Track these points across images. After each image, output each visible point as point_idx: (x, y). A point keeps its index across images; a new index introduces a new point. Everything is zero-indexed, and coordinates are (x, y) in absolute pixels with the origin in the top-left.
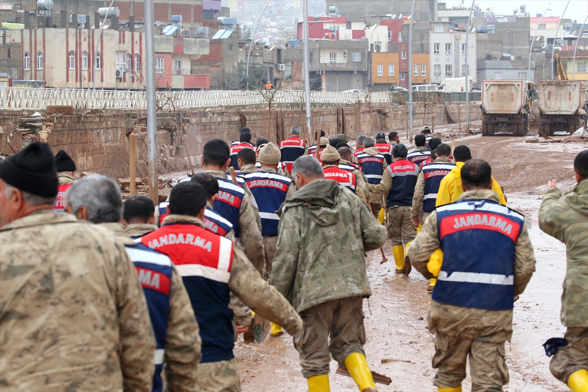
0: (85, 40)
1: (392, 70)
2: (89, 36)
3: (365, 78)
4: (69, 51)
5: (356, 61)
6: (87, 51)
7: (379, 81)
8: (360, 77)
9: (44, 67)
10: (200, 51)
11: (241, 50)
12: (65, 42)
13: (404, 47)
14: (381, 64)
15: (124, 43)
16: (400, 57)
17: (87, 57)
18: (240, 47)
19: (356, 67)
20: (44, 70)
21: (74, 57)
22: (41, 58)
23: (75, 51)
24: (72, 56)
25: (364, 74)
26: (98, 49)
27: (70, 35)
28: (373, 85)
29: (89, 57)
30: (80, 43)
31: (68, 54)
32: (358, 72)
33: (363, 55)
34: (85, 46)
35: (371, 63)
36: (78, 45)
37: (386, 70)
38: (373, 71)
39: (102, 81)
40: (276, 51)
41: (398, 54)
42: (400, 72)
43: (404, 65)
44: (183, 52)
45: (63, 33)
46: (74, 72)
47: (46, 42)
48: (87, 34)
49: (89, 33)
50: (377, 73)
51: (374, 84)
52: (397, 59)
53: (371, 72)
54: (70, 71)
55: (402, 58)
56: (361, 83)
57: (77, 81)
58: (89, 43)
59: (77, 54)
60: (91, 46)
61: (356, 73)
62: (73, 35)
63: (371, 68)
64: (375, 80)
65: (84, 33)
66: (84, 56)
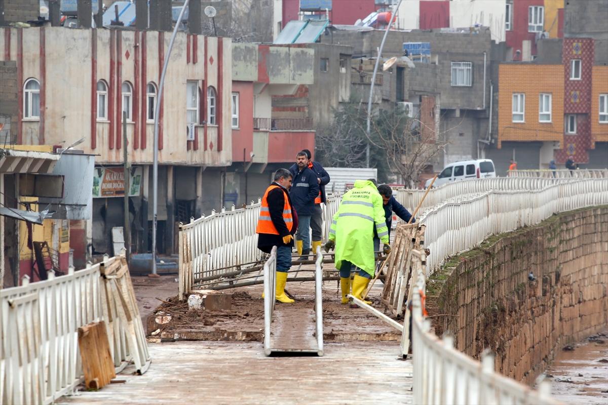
0: (127, 55)
1: (547, 109)
2: (136, 47)
3: (478, 127)
4: (98, 79)
5: (459, 84)
6: (132, 81)
7: (513, 136)
8: (467, 126)
9: (43, 114)
10: (297, 77)
11: (343, 70)
12: (89, 60)
13: (577, 49)
14: (522, 93)
15: (194, 62)
16: (567, 74)
17: (130, 94)
18: (342, 64)
19: (458, 101)
20: (43, 121)
21: (106, 93)
22: (34, 95)
23: (108, 80)
24: (103, 92)
25: (476, 116)
26: (152, 75)
27: (99, 44)
28: (500, 146)
29: (135, 94)
30: (119, 63)
31: (94, 86)
32: (462, 112)
33: (476, 70)
34: (127, 71)
35: (496, 90)
36: (115, 66)
37: (532, 109)
38: (501, 112)
39: (160, 148)
40: (395, 70)
41: (561, 68)
42: (566, 115)
43: (575, 97)
44: (268, 79)
45: (85, 39)
46: (107, 127)
47: (47, 59)
48: (133, 43)
49: (136, 41)
50: (511, 116)
51: (503, 142)
52: (561, 81)
53: (495, 114)
54: (98, 125)
55: (573, 78)
56: (468, 140)
57: (111, 148)
58: (136, 61)
59: (113, 86)
60: (141, 68)
61: (458, 114)
62: (104, 44)
63: (496, 102)
64: (506, 134)
65: (127, 39)
66: (124, 93)
